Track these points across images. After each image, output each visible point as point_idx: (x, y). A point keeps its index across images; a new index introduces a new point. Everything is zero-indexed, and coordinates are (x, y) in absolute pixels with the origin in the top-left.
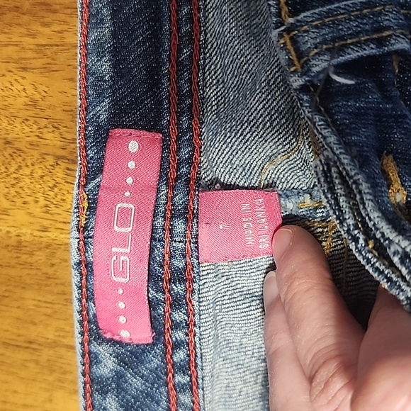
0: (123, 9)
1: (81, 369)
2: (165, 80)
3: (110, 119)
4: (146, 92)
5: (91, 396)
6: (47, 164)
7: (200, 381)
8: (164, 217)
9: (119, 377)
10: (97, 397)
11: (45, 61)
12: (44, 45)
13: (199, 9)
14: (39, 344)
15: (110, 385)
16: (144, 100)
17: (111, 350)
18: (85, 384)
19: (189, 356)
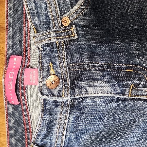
0: (15, 29)
1: (5, 111)
2: (23, 44)
3: (11, 53)
4: (19, 47)
5: (8, 118)
6: (3, 64)
7: (29, 114)
8: (20, 75)
9: (13, 113)
10: (9, 118)
11: (3, 40)
12: (2, 37)
13: (29, 29)
14: (1, 107)
15: (11, 115)
16: (18, 49)
17: (11, 106)
18: (6, 114)
19: (26, 107)
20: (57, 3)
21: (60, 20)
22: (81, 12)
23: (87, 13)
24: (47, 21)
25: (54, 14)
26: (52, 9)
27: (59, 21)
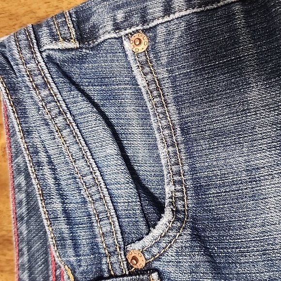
0: (32, 248)
20: (114, 213)
21: (123, 257)
22: (169, 243)
23: (182, 248)
24: (95, 257)
25: (110, 241)
26: (104, 230)
27: (122, 259)
